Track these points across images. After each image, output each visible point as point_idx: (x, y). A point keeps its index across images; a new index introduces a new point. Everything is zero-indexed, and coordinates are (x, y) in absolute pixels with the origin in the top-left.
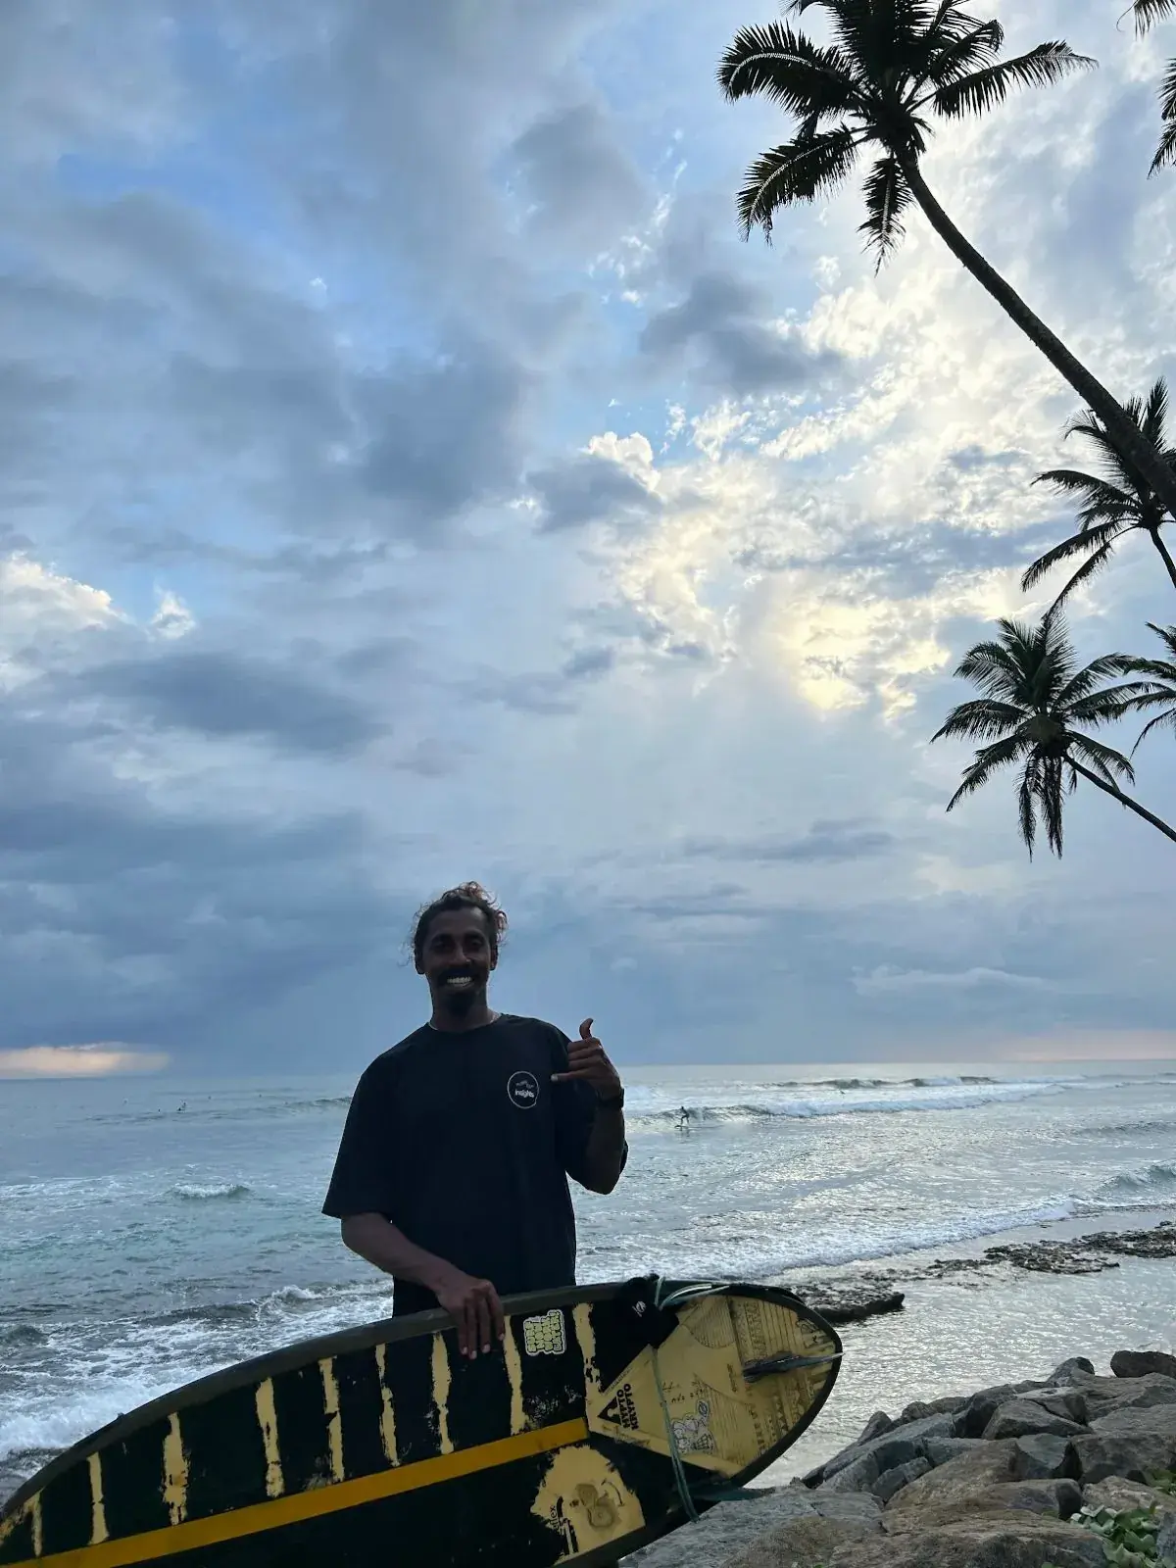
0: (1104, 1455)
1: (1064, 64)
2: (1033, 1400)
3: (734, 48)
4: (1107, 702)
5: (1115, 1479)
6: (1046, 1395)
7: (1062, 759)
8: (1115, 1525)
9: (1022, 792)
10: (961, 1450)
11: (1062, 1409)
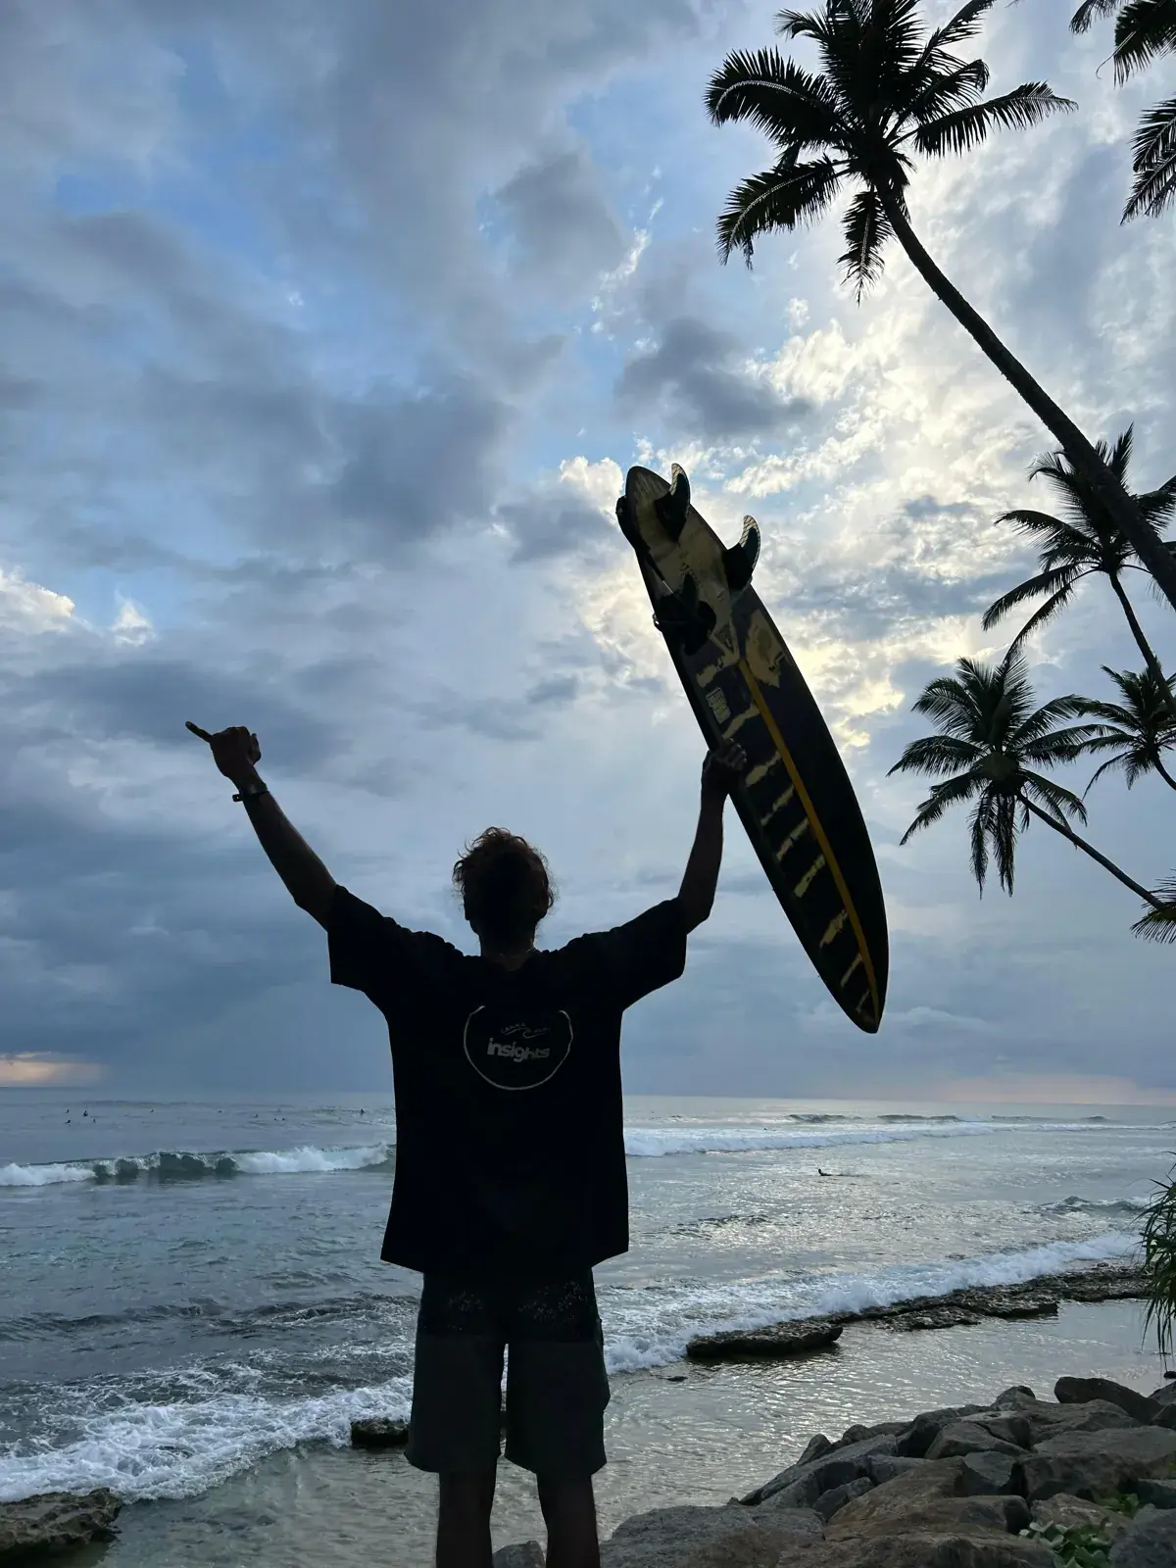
0: (1051, 1473)
1: (1044, 107)
2: (977, 1423)
3: (723, 72)
4: (1062, 743)
5: (1064, 1496)
6: (991, 1419)
7: (1016, 797)
8: (1065, 1540)
9: (974, 829)
10: (906, 1468)
11: (1004, 1431)
